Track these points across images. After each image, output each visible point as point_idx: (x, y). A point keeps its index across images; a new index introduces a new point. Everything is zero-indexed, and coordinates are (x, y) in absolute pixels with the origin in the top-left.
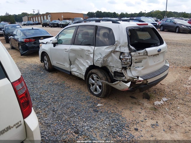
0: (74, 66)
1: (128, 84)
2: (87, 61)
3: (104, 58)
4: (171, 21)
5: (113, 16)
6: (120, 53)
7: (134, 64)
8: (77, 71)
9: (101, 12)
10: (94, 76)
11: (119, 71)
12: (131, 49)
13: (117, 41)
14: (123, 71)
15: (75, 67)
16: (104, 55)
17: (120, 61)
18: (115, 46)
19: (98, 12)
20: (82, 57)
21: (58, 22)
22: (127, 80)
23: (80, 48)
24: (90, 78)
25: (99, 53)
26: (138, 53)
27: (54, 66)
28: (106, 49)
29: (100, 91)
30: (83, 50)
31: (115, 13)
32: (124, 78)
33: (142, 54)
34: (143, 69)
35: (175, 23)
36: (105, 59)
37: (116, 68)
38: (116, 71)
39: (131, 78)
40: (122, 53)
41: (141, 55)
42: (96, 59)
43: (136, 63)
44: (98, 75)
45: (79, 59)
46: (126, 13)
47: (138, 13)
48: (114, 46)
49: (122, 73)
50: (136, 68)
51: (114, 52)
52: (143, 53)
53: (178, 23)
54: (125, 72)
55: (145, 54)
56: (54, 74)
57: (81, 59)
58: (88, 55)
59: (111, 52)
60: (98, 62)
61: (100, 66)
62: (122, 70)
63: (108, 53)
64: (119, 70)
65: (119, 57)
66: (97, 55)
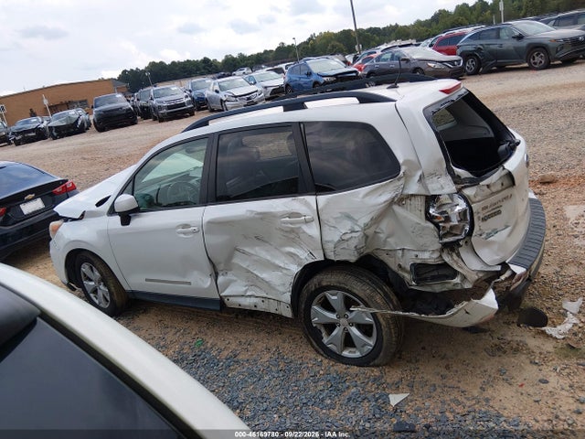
0: (230, 276)
1: (490, 300)
2: (292, 250)
3: (367, 226)
4: (393, 55)
5: (204, 68)
6: (423, 199)
7: (481, 224)
8: (248, 293)
9: (161, 63)
10: (334, 298)
11: (431, 262)
12: (459, 176)
13: (406, 162)
14: (447, 259)
15: (235, 278)
16: (364, 220)
17: (432, 226)
18: (402, 181)
19: (153, 65)
20: (260, 239)
21: (38, 121)
22: (470, 286)
23: (252, 211)
24: (315, 308)
25: (339, 215)
26: (486, 187)
27: (133, 292)
28: (367, 199)
29: (372, 342)
30: (264, 216)
31: (206, 61)
32: (457, 280)
33: (499, 187)
34: (509, 235)
35: (407, 61)
36: (370, 232)
37: (417, 253)
38: (418, 262)
39: (481, 275)
40: (431, 200)
41: (494, 189)
42: (333, 236)
43: (484, 219)
44: (348, 291)
45: (247, 249)
46: (241, 56)
47: (274, 49)
48: (399, 179)
49: (445, 265)
50: (489, 235)
51: (402, 200)
52: (500, 182)
53: (415, 57)
54: (455, 257)
55: (507, 182)
56: (137, 320)
57: (257, 248)
58: (292, 231)
59: (392, 202)
60: (345, 245)
61: (353, 259)
62: (441, 256)
63: (379, 207)
64: (429, 257)
65: (423, 212)
66: (332, 222)
